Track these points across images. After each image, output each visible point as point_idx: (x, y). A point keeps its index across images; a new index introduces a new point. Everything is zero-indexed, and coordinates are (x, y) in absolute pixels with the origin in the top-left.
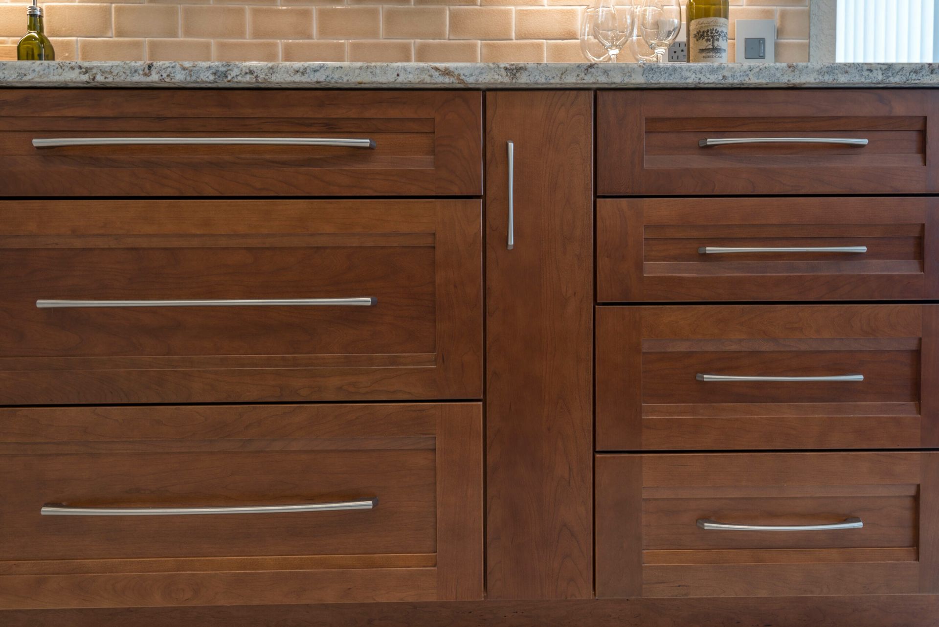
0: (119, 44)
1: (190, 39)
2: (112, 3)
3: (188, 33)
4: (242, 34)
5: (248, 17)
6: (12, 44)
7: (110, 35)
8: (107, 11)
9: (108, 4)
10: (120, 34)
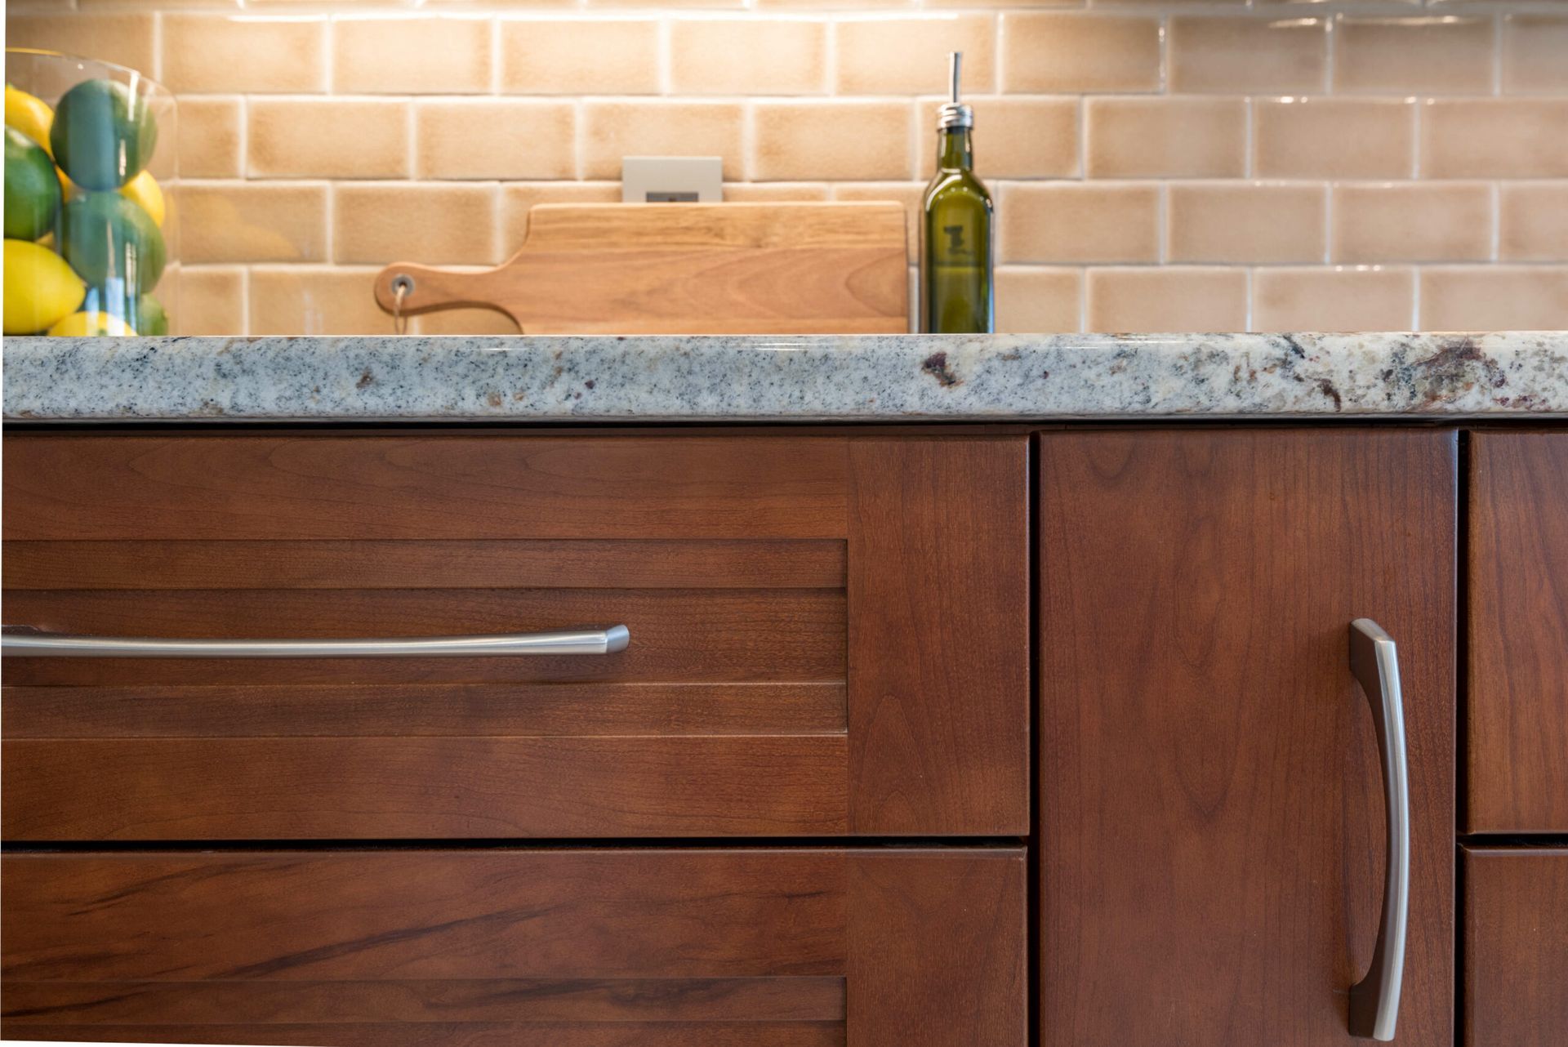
0: (1100, 198)
1: (1271, 183)
2: (1084, 94)
3: (1268, 167)
4: (1400, 170)
5: (1418, 129)
6: (840, 199)
7: (1077, 173)
8: (1069, 116)
9: (1074, 98)
10: (1101, 169)
